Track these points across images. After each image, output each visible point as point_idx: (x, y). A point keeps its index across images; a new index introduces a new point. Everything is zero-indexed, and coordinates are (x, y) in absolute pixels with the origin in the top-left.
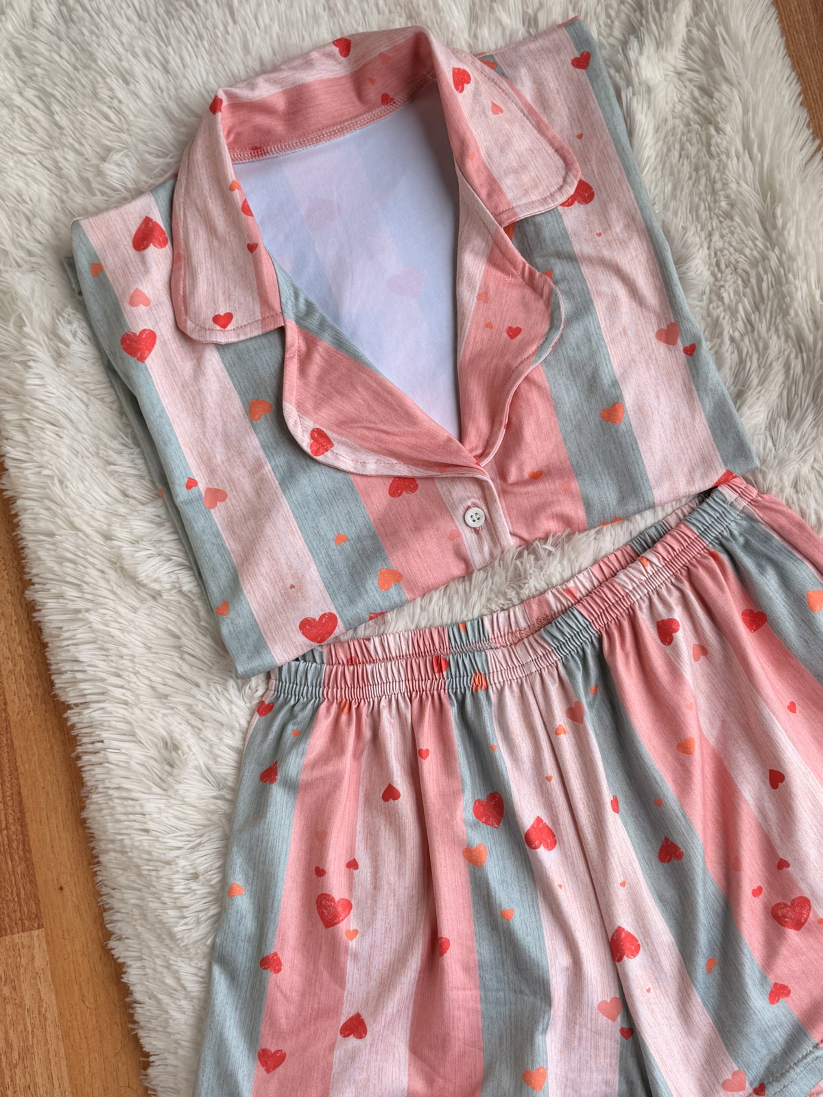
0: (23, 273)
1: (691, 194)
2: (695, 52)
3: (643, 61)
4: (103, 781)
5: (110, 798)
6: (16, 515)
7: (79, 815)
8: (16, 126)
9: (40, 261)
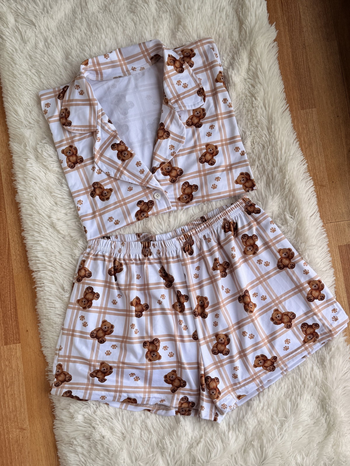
0: (27, 129)
1: (245, 120)
2: (251, 73)
3: (233, 75)
4: (43, 296)
5: (45, 302)
6: (20, 208)
7: (34, 307)
8: (28, 81)
9: (33, 126)
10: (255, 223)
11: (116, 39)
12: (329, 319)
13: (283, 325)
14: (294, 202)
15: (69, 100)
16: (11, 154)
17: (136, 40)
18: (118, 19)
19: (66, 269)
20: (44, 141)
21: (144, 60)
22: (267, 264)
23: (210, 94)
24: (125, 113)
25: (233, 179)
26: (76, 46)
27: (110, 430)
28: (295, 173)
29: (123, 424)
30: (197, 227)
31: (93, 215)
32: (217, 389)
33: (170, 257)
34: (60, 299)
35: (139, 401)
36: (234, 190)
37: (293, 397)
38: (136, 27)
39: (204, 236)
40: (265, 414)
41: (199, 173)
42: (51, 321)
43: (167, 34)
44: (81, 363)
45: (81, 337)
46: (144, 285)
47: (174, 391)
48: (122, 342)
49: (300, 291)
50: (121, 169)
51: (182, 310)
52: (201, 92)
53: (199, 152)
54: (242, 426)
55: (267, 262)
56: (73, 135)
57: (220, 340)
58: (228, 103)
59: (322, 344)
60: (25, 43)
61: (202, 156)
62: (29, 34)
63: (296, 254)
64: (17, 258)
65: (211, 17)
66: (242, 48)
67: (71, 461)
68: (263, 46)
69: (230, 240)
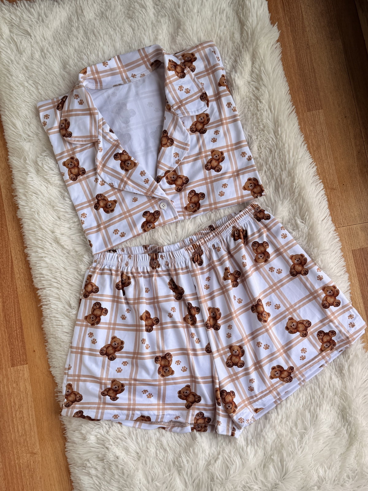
0: (26, 142)
1: (251, 124)
2: (254, 75)
3: (236, 78)
4: (49, 314)
5: (52, 320)
6: (22, 224)
7: (41, 326)
8: (25, 93)
9: (32, 139)
10: (265, 229)
11: (114, 46)
12: (346, 325)
13: (298, 333)
14: (305, 206)
15: (69, 111)
16: (11, 169)
17: (135, 46)
18: (116, 26)
19: (72, 286)
20: (44, 154)
21: (144, 66)
22: (279, 272)
23: (213, 98)
24: (127, 122)
25: (240, 185)
26: (74, 55)
27: (124, 450)
28: (304, 176)
29: (138, 443)
30: (206, 237)
31: (98, 228)
32: (233, 403)
33: (179, 268)
34: (67, 317)
35: (153, 419)
36: (242, 197)
37: (312, 408)
38: (134, 33)
39: (214, 246)
40: (284, 427)
41: (205, 180)
42: (59, 339)
43: (167, 39)
44: (92, 381)
45: (90, 354)
46: (154, 298)
47: (188, 407)
48: (133, 358)
49: (315, 298)
50: (125, 179)
51: (194, 322)
52: (204, 97)
53: (204, 159)
54: (260, 441)
55: (279, 269)
56: (74, 146)
57: (234, 352)
58: (232, 107)
59: (340, 352)
60: (21, 54)
61: (207, 163)
62: (25, 44)
63: (309, 259)
64: (21, 276)
65: (211, 20)
66: (244, 50)
67: (84, 484)
68: (266, 47)
69: (240, 249)
